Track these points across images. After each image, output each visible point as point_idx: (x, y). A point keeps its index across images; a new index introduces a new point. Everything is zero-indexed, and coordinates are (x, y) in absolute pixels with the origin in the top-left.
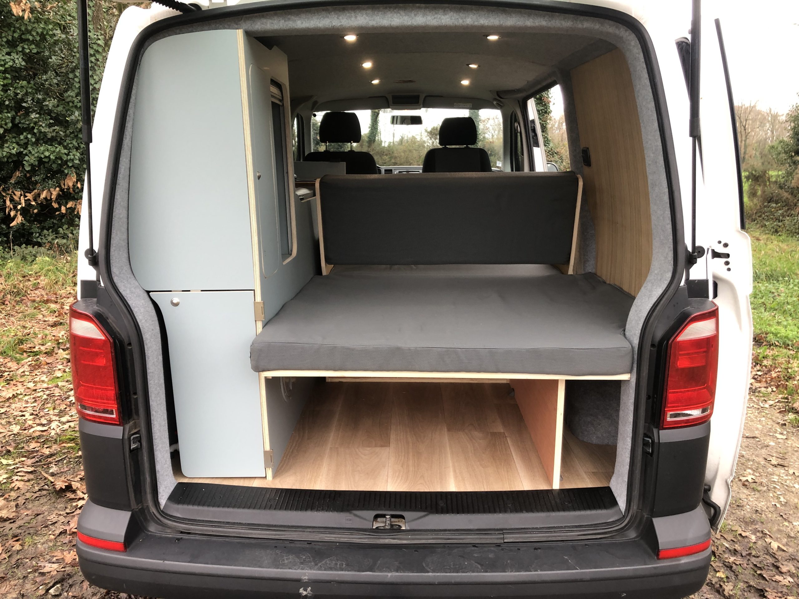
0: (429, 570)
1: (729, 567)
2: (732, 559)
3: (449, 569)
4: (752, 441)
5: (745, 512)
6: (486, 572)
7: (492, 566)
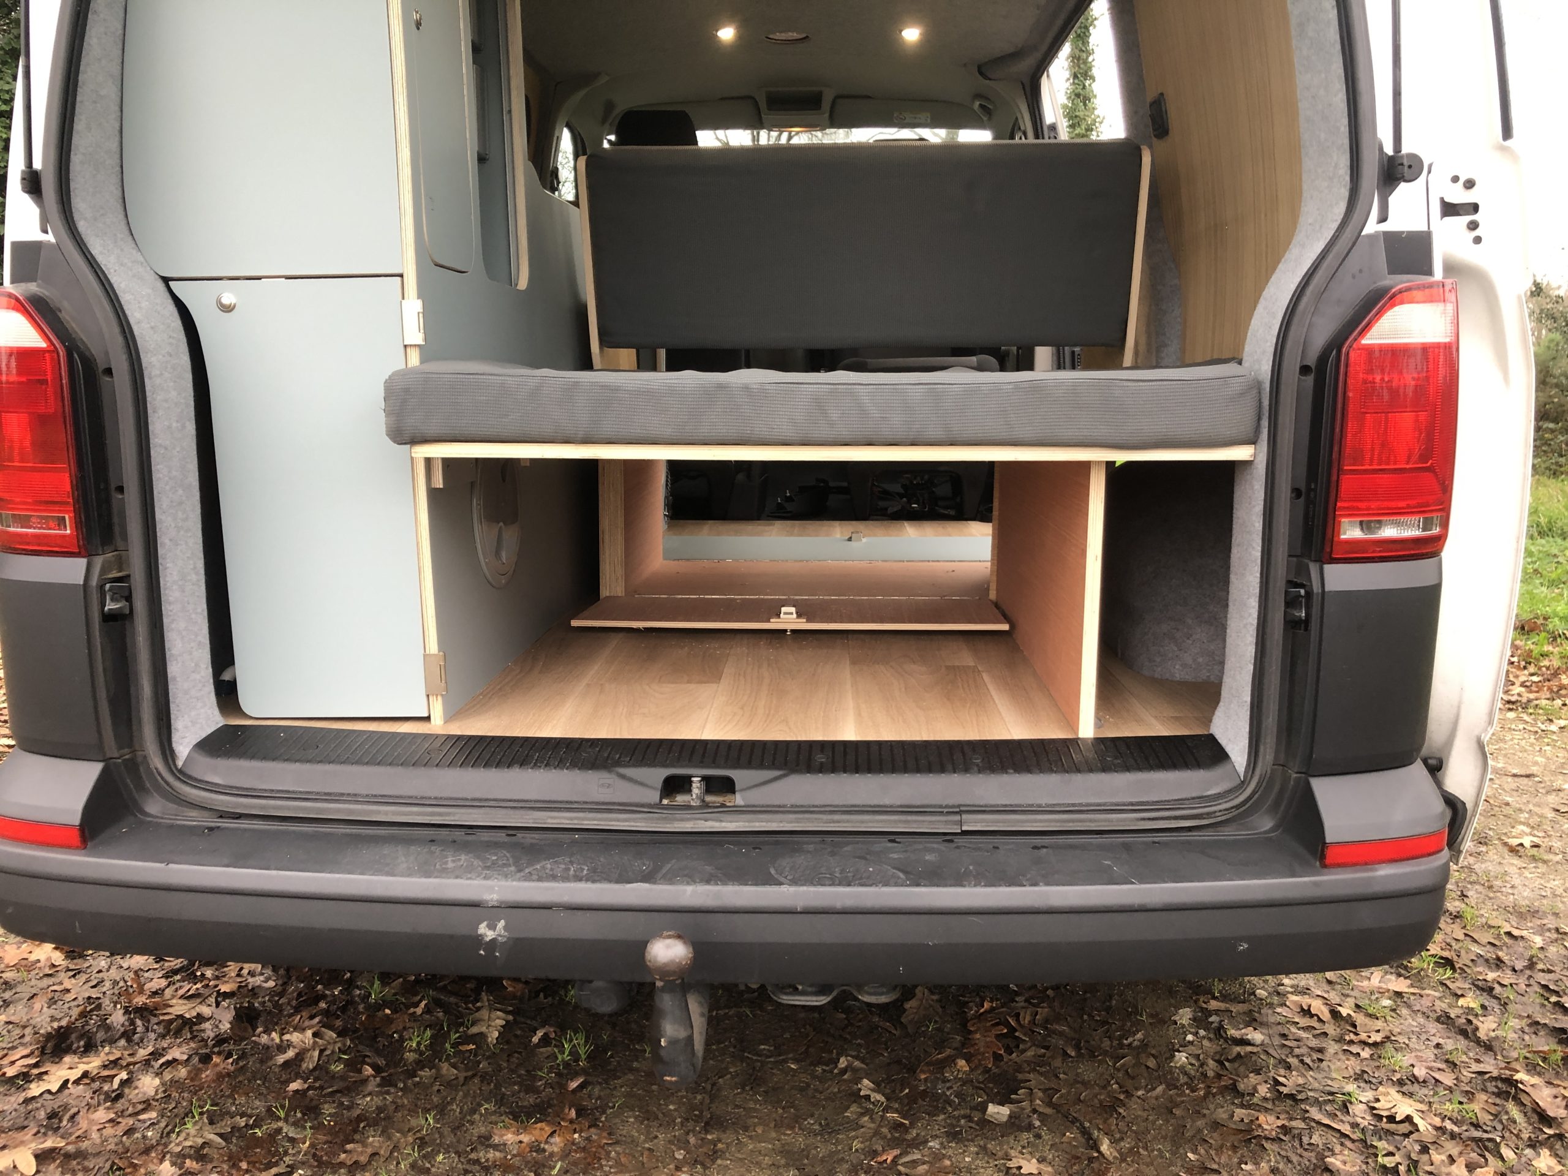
0: (782, 879)
1: (1488, 990)
2: (1491, 976)
3: (831, 879)
4: (1525, 781)
5: (1516, 897)
6: (918, 885)
7: (934, 877)
